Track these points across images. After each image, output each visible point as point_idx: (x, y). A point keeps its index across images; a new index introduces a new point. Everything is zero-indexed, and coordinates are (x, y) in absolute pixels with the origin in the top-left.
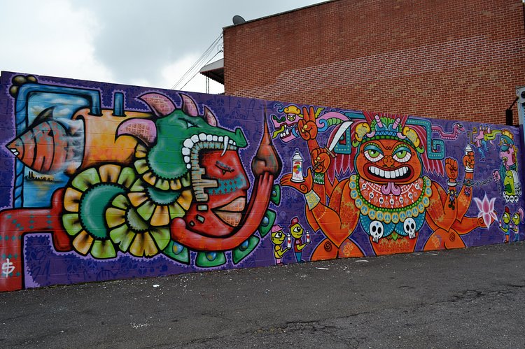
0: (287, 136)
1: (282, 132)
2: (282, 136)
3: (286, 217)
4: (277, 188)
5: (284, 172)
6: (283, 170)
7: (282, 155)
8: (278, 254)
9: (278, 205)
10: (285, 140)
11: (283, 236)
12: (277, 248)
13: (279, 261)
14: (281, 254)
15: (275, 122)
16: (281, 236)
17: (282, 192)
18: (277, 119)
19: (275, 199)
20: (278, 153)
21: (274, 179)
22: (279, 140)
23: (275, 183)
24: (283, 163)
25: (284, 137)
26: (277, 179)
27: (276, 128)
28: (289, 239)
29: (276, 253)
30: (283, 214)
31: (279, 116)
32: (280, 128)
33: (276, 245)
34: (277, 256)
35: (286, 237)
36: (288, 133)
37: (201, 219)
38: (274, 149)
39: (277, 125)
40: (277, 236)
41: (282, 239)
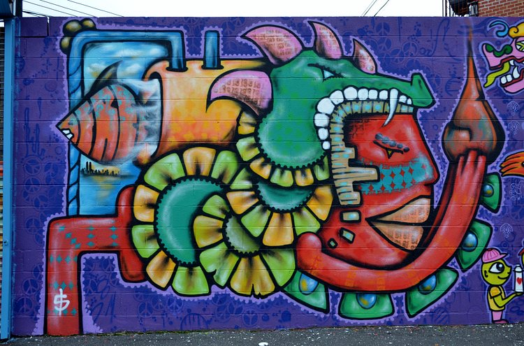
0: (515, 81)
1: (505, 75)
2: (504, 81)
3: (513, 234)
4: (494, 179)
5: (508, 150)
6: (505, 145)
7: (504, 118)
8: (497, 303)
9: (496, 211)
10: (511, 89)
11: (507, 270)
12: (494, 291)
13: (497, 316)
14: (501, 303)
15: (490, 56)
16: (502, 270)
17: (504, 186)
18: (494, 51)
19: (488, 200)
20: (497, 114)
21: (488, 162)
22: (499, 91)
23: (489, 171)
24: (507, 133)
25: (508, 84)
26: (494, 164)
27: (491, 68)
28: (519, 276)
29: (491, 301)
30: (507, 230)
31: (498, 43)
32: (501, 66)
33: (492, 286)
34: (494, 307)
35: (513, 272)
36: (516, 75)
37: (349, 236)
38: (487, 108)
39: (494, 61)
40: (494, 269)
41: (505, 274)
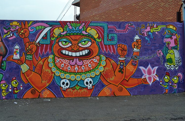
0: (11, 37)
1: (9, 35)
2: (8, 36)
3: (9, 76)
4: (5, 62)
5: (9, 54)
6: (8, 53)
7: (8, 46)
8: (4, 94)
9: (5, 70)
10: (10, 39)
11: (7, 86)
12: (4, 91)
13: (4, 98)
14: (5, 94)
15: (5, 30)
16: (6, 86)
17: (7, 64)
18: (6, 29)
19: (3, 68)
20: (6, 45)
21: (3, 58)
22: (7, 39)
23: (3, 60)
24: (8, 50)
25: (9, 37)
26: (5, 58)
27: (5, 33)
28: (10, 87)
29: (3, 94)
30: (7, 75)
31: (7, 27)
32: (7, 33)
33: (3, 90)
34: (3, 95)
35: (9, 86)
36: (11, 35)
38: (3, 43)
39: (6, 31)
40: (4, 85)
41: (7, 87)
